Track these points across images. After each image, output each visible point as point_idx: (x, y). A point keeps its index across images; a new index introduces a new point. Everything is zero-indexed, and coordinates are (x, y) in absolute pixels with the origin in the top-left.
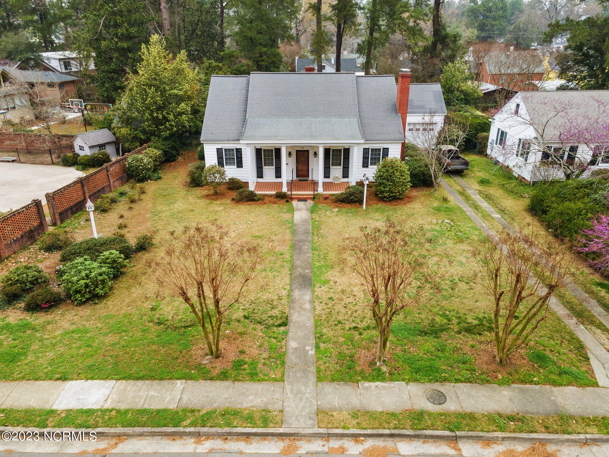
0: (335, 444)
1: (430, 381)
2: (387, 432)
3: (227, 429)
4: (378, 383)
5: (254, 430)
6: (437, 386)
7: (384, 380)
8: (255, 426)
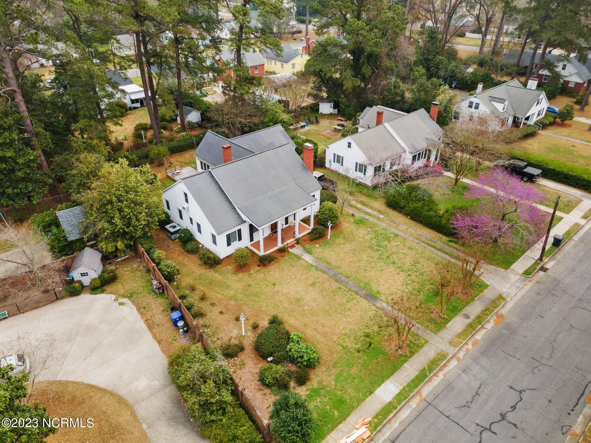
0: (464, 349)
1: (459, 312)
2: (470, 336)
3: (439, 367)
4: (450, 323)
5: (445, 361)
6: (462, 313)
7: (449, 321)
8: (444, 360)
